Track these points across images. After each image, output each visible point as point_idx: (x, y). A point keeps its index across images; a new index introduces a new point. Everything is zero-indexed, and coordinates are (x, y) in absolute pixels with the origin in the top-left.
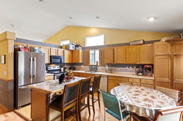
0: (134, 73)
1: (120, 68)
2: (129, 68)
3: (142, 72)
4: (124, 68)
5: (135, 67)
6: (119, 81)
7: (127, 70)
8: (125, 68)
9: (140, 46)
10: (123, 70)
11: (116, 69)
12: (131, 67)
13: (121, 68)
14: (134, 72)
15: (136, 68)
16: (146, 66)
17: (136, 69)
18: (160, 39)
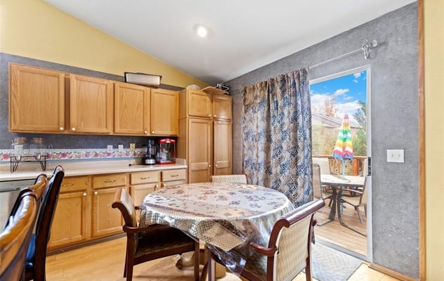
0: (133, 162)
1: (83, 151)
2: (116, 150)
3: (154, 157)
4: (98, 151)
5: (134, 145)
6: (97, 189)
7: (109, 154)
8: (104, 150)
9: (154, 90)
10: (96, 155)
11: (64, 155)
12: (121, 147)
13: (88, 150)
14: (131, 158)
15: (136, 148)
16: (164, 140)
17: (136, 152)
18: (183, 87)
